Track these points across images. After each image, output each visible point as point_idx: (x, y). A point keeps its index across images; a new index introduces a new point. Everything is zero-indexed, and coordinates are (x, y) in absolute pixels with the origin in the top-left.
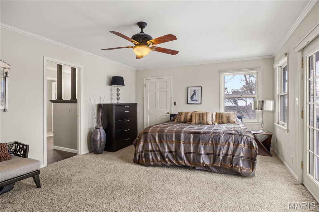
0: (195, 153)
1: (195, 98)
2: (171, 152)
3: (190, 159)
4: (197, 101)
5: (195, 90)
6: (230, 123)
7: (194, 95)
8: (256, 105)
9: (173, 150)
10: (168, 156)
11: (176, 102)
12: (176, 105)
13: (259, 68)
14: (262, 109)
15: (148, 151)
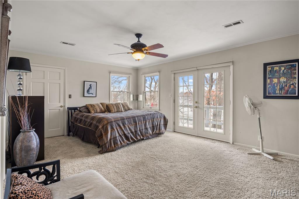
0: (145, 129)
1: (91, 91)
2: (132, 132)
3: (143, 134)
4: (93, 94)
5: (91, 85)
6: (129, 110)
7: (90, 89)
8: (134, 98)
9: (133, 131)
10: (131, 136)
11: (71, 95)
12: (71, 98)
13: (130, 74)
14: (137, 100)
15: (116, 137)
